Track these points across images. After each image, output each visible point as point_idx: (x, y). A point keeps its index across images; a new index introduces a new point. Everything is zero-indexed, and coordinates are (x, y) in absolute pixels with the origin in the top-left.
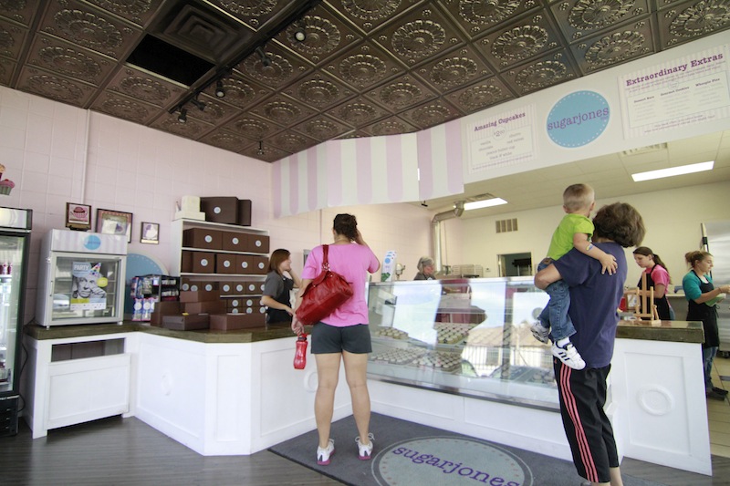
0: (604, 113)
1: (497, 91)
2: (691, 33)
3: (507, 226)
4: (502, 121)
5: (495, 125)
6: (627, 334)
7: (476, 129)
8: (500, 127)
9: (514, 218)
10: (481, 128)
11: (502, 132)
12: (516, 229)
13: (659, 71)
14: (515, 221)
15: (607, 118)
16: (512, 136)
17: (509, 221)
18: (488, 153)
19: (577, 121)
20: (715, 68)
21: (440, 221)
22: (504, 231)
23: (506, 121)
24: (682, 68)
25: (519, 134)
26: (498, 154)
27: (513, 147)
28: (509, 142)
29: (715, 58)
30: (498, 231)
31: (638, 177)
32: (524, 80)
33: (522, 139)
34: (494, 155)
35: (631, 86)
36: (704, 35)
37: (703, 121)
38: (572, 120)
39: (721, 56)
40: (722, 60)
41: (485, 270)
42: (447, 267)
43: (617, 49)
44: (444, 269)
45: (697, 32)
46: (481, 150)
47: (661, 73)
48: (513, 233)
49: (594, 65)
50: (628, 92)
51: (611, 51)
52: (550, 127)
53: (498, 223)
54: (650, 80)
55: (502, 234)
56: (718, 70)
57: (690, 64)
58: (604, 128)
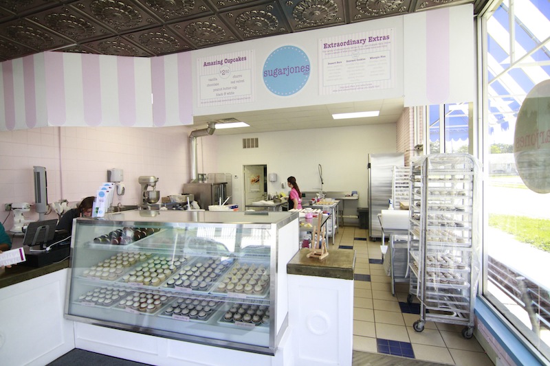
0: (306, 69)
1: (220, 30)
2: (371, 13)
3: (250, 143)
4: (228, 61)
5: (222, 64)
6: (301, 271)
7: (205, 65)
8: (226, 66)
9: (256, 137)
10: (209, 64)
11: (227, 71)
12: (257, 146)
13: (347, 41)
14: (257, 140)
15: (308, 74)
16: (234, 77)
17: (253, 139)
18: (215, 90)
19: (286, 72)
20: (384, 46)
21: (196, 137)
22: (249, 147)
23: (231, 61)
24: (362, 42)
25: (241, 76)
26: (223, 92)
27: (236, 88)
28: (232, 82)
29: (384, 38)
30: (245, 147)
31: (336, 117)
32: (243, 25)
33: (243, 81)
34: (219, 92)
35: (326, 49)
36: (379, 16)
37: (371, 89)
38: (283, 71)
39: (388, 38)
40: (389, 40)
41: (233, 177)
42: (202, 175)
43: (317, 13)
44: (200, 177)
45: (375, 13)
46: (209, 85)
47: (348, 43)
48: (255, 149)
49: (301, 24)
50: (324, 53)
51: (312, 14)
52: (266, 74)
53: (244, 140)
54: (340, 47)
55: (247, 149)
56: (385, 48)
57: (368, 40)
58: (305, 83)
